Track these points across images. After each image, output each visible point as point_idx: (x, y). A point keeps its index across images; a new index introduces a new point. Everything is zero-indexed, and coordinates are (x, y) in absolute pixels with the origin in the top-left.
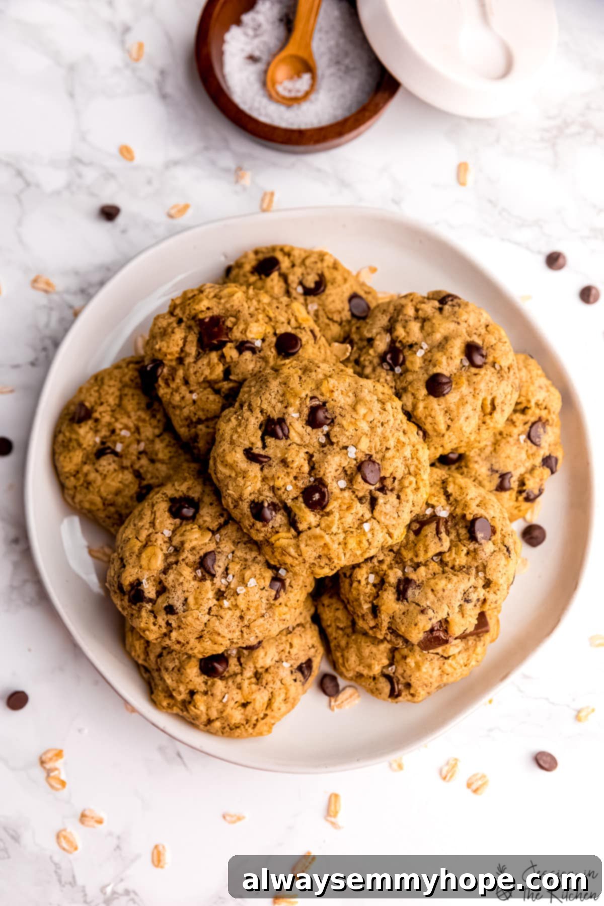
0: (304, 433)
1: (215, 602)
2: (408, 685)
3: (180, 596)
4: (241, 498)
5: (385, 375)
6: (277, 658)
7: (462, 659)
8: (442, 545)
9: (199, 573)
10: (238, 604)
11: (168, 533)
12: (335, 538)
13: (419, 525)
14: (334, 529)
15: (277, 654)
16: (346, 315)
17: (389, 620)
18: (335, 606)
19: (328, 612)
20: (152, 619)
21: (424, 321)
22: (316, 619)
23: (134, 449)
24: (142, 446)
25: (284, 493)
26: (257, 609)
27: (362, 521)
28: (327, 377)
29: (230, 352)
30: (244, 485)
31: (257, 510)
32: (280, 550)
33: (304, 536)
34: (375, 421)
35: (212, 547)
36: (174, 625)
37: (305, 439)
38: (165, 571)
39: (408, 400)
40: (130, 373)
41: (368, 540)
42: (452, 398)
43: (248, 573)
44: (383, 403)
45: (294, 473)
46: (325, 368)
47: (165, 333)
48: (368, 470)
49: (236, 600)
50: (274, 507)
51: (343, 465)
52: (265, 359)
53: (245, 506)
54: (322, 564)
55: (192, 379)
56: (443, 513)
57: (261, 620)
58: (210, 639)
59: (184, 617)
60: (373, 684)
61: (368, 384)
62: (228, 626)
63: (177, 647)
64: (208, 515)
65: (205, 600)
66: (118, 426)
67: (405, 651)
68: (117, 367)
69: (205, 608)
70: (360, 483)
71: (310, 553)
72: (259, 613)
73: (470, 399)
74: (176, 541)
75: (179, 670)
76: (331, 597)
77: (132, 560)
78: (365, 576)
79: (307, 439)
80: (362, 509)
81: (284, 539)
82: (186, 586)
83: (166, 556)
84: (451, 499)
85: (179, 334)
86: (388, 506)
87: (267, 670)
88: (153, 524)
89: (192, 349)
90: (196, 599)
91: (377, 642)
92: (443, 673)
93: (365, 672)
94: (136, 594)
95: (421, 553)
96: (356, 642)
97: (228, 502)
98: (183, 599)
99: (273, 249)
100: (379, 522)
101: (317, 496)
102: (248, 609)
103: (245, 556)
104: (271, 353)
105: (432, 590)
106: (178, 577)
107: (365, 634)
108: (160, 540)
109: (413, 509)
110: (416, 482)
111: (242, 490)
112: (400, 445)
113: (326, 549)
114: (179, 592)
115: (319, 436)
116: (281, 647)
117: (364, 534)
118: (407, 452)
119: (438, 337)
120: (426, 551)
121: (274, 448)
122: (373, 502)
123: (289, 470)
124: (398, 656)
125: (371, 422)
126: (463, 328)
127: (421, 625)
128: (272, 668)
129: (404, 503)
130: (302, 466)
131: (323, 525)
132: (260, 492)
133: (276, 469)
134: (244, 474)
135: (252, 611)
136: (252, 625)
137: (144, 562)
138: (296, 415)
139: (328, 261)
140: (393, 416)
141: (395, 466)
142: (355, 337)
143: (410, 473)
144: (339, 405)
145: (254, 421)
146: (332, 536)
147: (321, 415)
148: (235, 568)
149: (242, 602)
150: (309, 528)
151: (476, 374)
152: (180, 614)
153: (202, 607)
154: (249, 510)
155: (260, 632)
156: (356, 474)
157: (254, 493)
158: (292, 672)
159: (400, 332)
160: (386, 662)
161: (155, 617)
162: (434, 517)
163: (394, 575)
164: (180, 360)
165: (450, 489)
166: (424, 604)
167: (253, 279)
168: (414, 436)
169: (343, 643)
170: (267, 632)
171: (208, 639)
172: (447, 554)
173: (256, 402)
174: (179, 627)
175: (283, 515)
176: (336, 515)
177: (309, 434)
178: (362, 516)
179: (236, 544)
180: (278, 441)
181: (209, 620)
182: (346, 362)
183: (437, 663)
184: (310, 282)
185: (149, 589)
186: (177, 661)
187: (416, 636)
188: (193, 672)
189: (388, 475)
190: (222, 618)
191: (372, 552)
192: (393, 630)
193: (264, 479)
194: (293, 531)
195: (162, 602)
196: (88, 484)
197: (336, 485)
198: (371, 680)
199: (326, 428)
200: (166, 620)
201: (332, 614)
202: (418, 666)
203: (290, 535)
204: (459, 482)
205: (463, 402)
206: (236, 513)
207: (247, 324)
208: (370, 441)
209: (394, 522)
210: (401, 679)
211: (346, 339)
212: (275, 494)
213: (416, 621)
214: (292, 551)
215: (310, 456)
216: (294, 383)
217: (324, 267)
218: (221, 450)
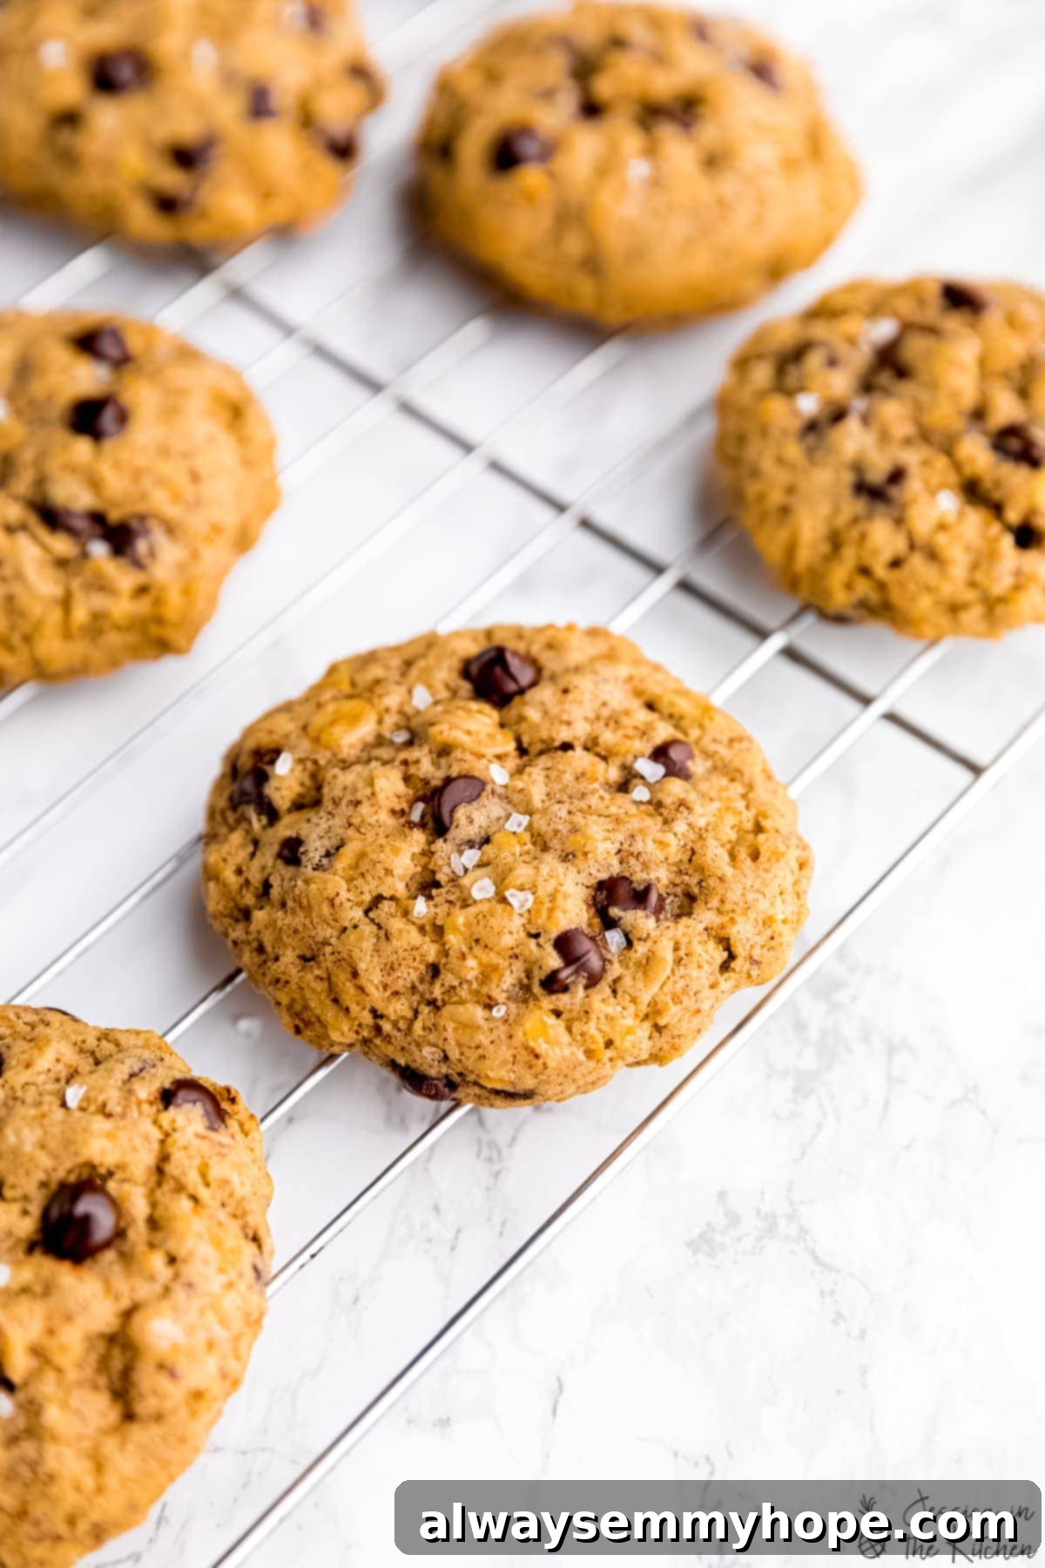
62: (391, 968)
69: (366, 888)
155: (459, 1045)
181: (355, 927)
190: (387, 938)
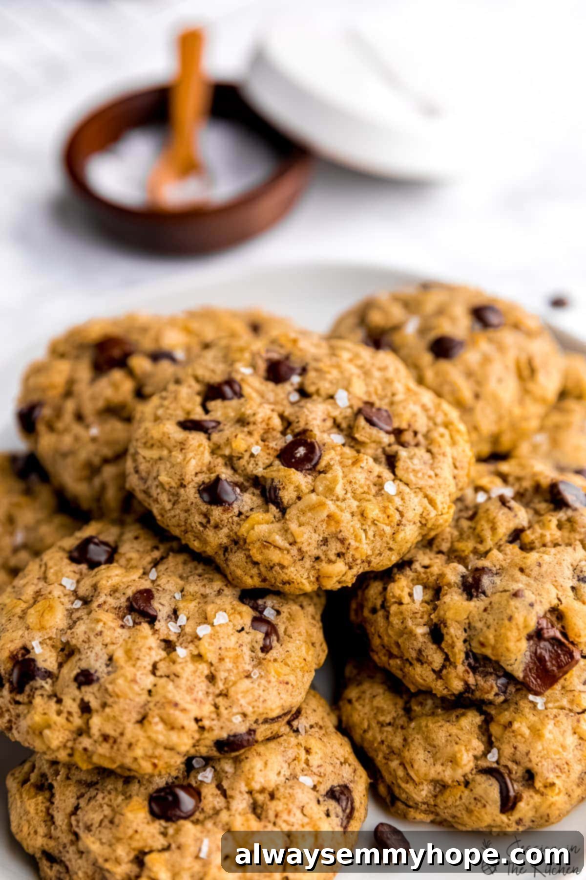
0: (265, 390)
1: (163, 654)
2: (529, 776)
3: (100, 654)
4: (182, 484)
6: (286, 772)
8: (516, 516)
9: (129, 619)
10: (203, 652)
11: (69, 584)
12: (343, 505)
14: (339, 490)
15: (285, 766)
17: (464, 635)
19: (359, 707)
20: (53, 706)
25: (248, 463)
26: (236, 659)
29: (141, 363)
30: (184, 459)
31: (211, 492)
32: (258, 544)
33: (292, 513)
34: (368, 366)
35: (146, 584)
36: (94, 704)
37: (267, 396)
38: (70, 625)
41: (397, 509)
43: (211, 609)
45: (259, 430)
49: (197, 647)
51: (332, 418)
53: (190, 494)
54: (332, 555)
55: (89, 409)
56: (506, 493)
57: (246, 683)
58: (163, 720)
59: (111, 683)
60: (467, 792)
62: (190, 690)
64: (133, 551)
65: (143, 650)
69: (145, 664)
70: (363, 428)
71: (308, 538)
72: (241, 670)
74: (85, 590)
75: (112, 822)
77: (13, 624)
78: (407, 590)
79: (271, 396)
80: (378, 468)
81: (262, 525)
82: (108, 637)
83: (70, 613)
84: (511, 479)
85: (63, 367)
86: (416, 461)
87: (272, 796)
88: (44, 577)
89: (83, 375)
90: (128, 652)
93: (448, 774)
94: (22, 671)
95: (487, 534)
96: (419, 729)
97: (163, 503)
98: (106, 657)
100: (407, 484)
101: (301, 451)
102: (221, 659)
103: (202, 590)
105: (522, 570)
106: (93, 626)
108: (57, 593)
110: (450, 433)
111: (183, 468)
113: (333, 523)
114: (98, 648)
115: (287, 392)
116: (291, 754)
117: (389, 499)
119: (429, 308)
120: (494, 529)
121: (223, 409)
122: (392, 460)
123: (251, 427)
125: (361, 366)
127: (519, 618)
128: (282, 789)
129: (440, 458)
130: (269, 419)
131: (320, 489)
132: (211, 469)
133: (230, 432)
134: (182, 446)
135: (228, 664)
136: (232, 692)
137: (32, 621)
138: (247, 371)
141: (411, 414)
143: (437, 425)
144: (310, 353)
145: (187, 391)
146: (339, 503)
147: (285, 368)
148: (189, 608)
149: (208, 651)
150: (299, 498)
151: (495, 333)
152: (102, 680)
153: (139, 663)
154: (198, 496)
155: (249, 704)
157: (201, 472)
158: (319, 802)
160: (478, 746)
161: (59, 701)
163: (453, 575)
164: (67, 393)
166: (514, 587)
169: (397, 742)
171: (157, 719)
172: (528, 532)
174: (104, 705)
175: (254, 494)
176: (338, 471)
177: (274, 392)
178: (379, 475)
179: (184, 576)
180: (227, 403)
181: (155, 685)
183: (566, 723)
185: (45, 657)
186: (105, 807)
187: (517, 651)
188: (137, 817)
189: (404, 425)
190: (177, 676)
193: (215, 450)
194: (273, 508)
195: (70, 671)
198: (462, 788)
199: (296, 379)
200: (78, 701)
202: (536, 733)
203: (269, 517)
205: (487, 360)
208: (366, 385)
209: (431, 482)
210: (514, 767)
212: (235, 470)
213: (509, 612)
214: (279, 540)
218: (141, 431)
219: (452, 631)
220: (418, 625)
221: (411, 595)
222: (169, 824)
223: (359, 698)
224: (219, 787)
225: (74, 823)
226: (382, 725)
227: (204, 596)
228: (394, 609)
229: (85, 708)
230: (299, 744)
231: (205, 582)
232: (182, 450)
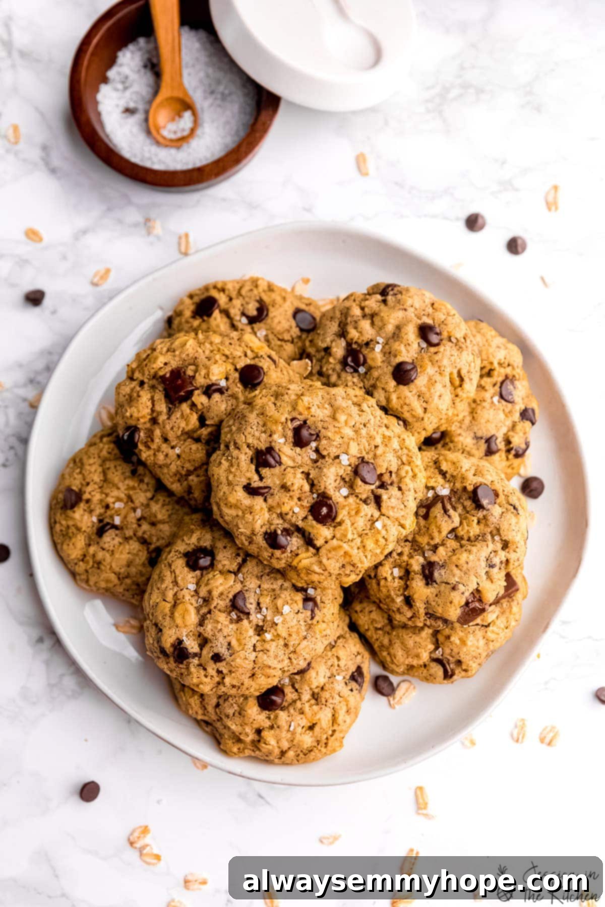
0: (295, 454)
1: (257, 638)
2: (459, 663)
3: (223, 642)
4: (253, 533)
5: (351, 378)
6: (328, 674)
7: (501, 623)
8: (453, 522)
9: (234, 615)
10: (279, 633)
11: (192, 587)
12: (353, 544)
13: (425, 509)
14: (350, 536)
15: (327, 671)
16: (295, 331)
17: (424, 606)
18: (367, 610)
19: (362, 617)
20: (202, 672)
21: (373, 317)
22: (353, 627)
23: (132, 517)
24: (139, 513)
25: (292, 516)
26: (298, 633)
27: (373, 521)
28: (300, 396)
29: (200, 399)
30: (253, 519)
31: (272, 539)
32: (304, 571)
33: (323, 551)
34: (357, 425)
35: (238, 587)
36: (225, 671)
37: (297, 461)
38: (201, 623)
39: (380, 395)
40: (106, 447)
41: (383, 537)
42: (421, 381)
43: (279, 602)
44: (359, 405)
45: (296, 494)
46: (295, 388)
47: (131, 399)
48: (364, 471)
49: (276, 630)
50: (287, 532)
51: (340, 474)
52: (234, 396)
53: (260, 540)
54: (348, 572)
56: (445, 492)
57: (305, 643)
58: (263, 674)
59: (232, 661)
60: (425, 671)
61: (339, 391)
63: (233, 692)
64: (225, 559)
65: (247, 638)
66: (110, 500)
67: (447, 631)
68: (91, 444)
70: (360, 486)
71: (333, 565)
72: (301, 636)
73: (437, 377)
74: (203, 592)
75: (240, 714)
76: (361, 602)
77: (167, 622)
78: (390, 572)
79: (299, 459)
80: (370, 510)
81: (306, 559)
82: (226, 631)
83: (198, 609)
84: (448, 476)
85: (145, 396)
86: (393, 500)
87: (322, 688)
88: (175, 583)
89: (162, 407)
90: (238, 640)
91: (418, 630)
92: (488, 641)
93: (415, 662)
94: (180, 653)
95: (436, 534)
96: (398, 636)
97: (242, 541)
98: (226, 644)
99: (207, 289)
100: (388, 517)
101: (324, 510)
102: (290, 635)
103: (272, 587)
104: (238, 389)
105: (457, 566)
106: (216, 625)
107: (405, 626)
108: (187, 595)
109: (416, 495)
110: (412, 470)
111: (253, 525)
112: (387, 440)
113: (347, 557)
114: (221, 639)
115: (309, 453)
116: (329, 663)
117: (379, 532)
118: (395, 444)
119: (390, 328)
120: (440, 532)
121: (271, 477)
122: (378, 500)
123: (291, 493)
124: (441, 638)
125: (354, 426)
126: (411, 313)
127: (456, 601)
128: (327, 685)
129: (407, 493)
130: (302, 486)
131: (338, 535)
132: (270, 523)
133: (279, 496)
134: (250, 510)
135: (294, 636)
136: (297, 650)
137: (179, 621)
138: (282, 440)
139: (263, 285)
140: (372, 414)
141: (388, 461)
142: (311, 350)
143: (403, 464)
144: (319, 419)
145: (244, 457)
146: (350, 543)
147: (305, 433)
148: (266, 601)
149: (282, 630)
150: (326, 542)
151: (436, 353)
152: (227, 659)
153: (246, 647)
154: (264, 542)
156: (355, 479)
157: (264, 524)
158: (346, 684)
159: (353, 334)
160: (431, 647)
161: (205, 669)
162: (437, 498)
163: (417, 563)
164: (154, 421)
165: (444, 467)
166: (453, 580)
167: (196, 323)
168: (397, 428)
169: (386, 641)
170: (313, 652)
171: (260, 675)
172: (460, 529)
173: (241, 439)
174: (230, 672)
175: (298, 537)
176: (348, 523)
177: (299, 455)
178: (372, 516)
179: (260, 578)
180: (272, 469)
182: (310, 376)
183: (480, 633)
184: (252, 310)
185: (192, 645)
186: (234, 705)
187: (454, 613)
188: (253, 711)
189: (384, 471)
191: (390, 548)
192: (430, 615)
193: (270, 509)
194: (312, 550)
195: (207, 653)
196: (98, 564)
197: (338, 495)
198: (423, 668)
199: (314, 445)
200: (215, 670)
201: (368, 618)
202: (463, 642)
203: (310, 554)
204: (450, 458)
205: (432, 382)
206: (253, 549)
207: (207, 368)
208: (358, 444)
209: (402, 513)
210: (451, 659)
211: (302, 354)
212: (284, 520)
213: (450, 599)
214: (316, 568)
215: (307, 475)
216: (271, 410)
217: (260, 292)
218: (222, 494)
219: (418, 604)
220: (397, 595)
221: (392, 573)
222: (270, 713)
223: (361, 611)
224: (293, 686)
225: (219, 713)
226: (377, 629)
227: (274, 590)
228: (382, 583)
229: (219, 672)
230: (333, 655)
231: (272, 581)
232: (251, 513)
